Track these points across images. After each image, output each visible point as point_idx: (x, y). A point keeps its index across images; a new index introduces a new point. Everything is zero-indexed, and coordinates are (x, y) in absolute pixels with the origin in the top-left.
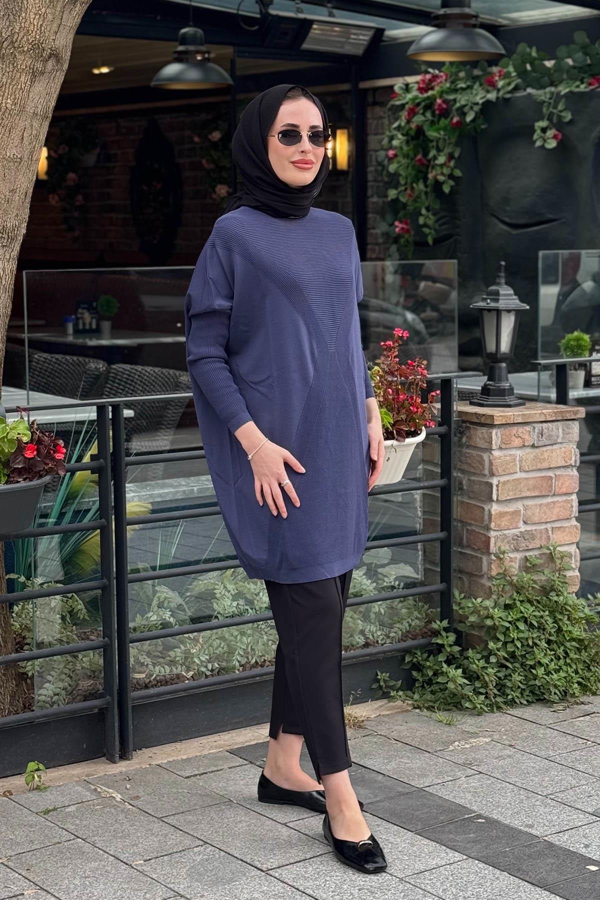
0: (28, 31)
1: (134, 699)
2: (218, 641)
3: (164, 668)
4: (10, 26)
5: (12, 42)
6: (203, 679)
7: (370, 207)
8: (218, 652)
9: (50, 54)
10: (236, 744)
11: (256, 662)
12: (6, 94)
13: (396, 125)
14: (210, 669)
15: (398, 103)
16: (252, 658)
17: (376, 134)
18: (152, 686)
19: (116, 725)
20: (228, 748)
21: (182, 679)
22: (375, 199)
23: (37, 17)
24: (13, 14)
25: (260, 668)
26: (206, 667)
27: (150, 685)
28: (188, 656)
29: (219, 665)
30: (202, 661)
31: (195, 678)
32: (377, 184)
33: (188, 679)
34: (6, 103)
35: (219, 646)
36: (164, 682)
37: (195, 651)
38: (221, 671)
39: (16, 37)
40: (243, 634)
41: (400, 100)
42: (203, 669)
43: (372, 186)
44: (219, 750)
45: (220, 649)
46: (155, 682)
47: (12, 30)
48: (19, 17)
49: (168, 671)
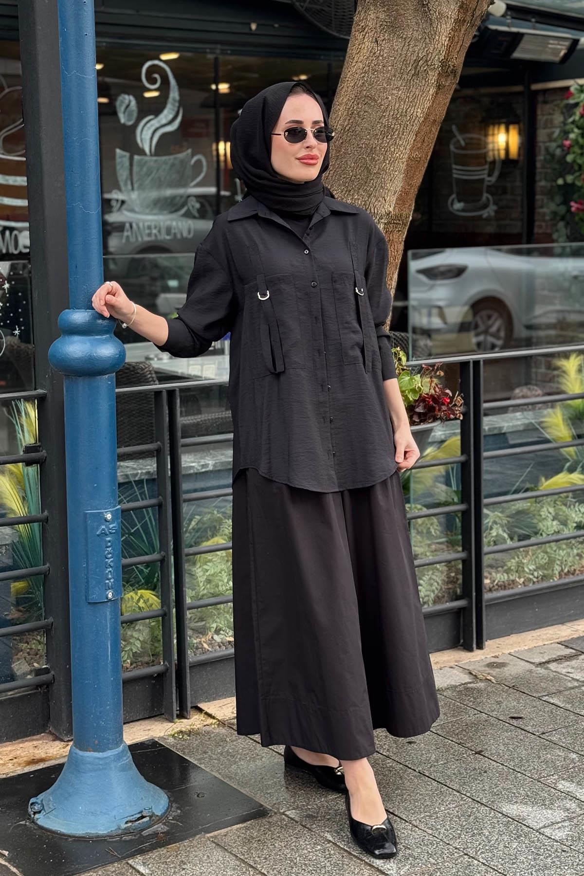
0: (440, 51)
1: (488, 601)
2: (542, 554)
3: (503, 574)
4: (426, 47)
5: (427, 61)
6: (531, 585)
7: (538, 189)
8: (541, 562)
9: (453, 70)
10: (562, 637)
11: (568, 571)
12: (417, 104)
13: (571, 120)
14: (536, 576)
15: (572, 101)
16: (565, 568)
17: (545, 128)
18: (495, 590)
19: (474, 621)
20: (557, 641)
21: (516, 584)
22: (543, 183)
23: (448, 39)
24: (429, 37)
25: (571, 576)
26: (533, 574)
27: (493, 589)
28: (520, 565)
29: (543, 573)
30: (530, 570)
31: (526, 583)
32: (545, 170)
33: (520, 584)
34: (417, 112)
35: (542, 558)
36: (503, 587)
37: (525, 561)
38: (544, 578)
39: (430, 55)
40: (560, 548)
41: (574, 99)
42: (531, 577)
43: (540, 173)
44: (550, 642)
45: (543, 560)
46: (496, 587)
47: (427, 51)
48: (434, 39)
49: (506, 577)
